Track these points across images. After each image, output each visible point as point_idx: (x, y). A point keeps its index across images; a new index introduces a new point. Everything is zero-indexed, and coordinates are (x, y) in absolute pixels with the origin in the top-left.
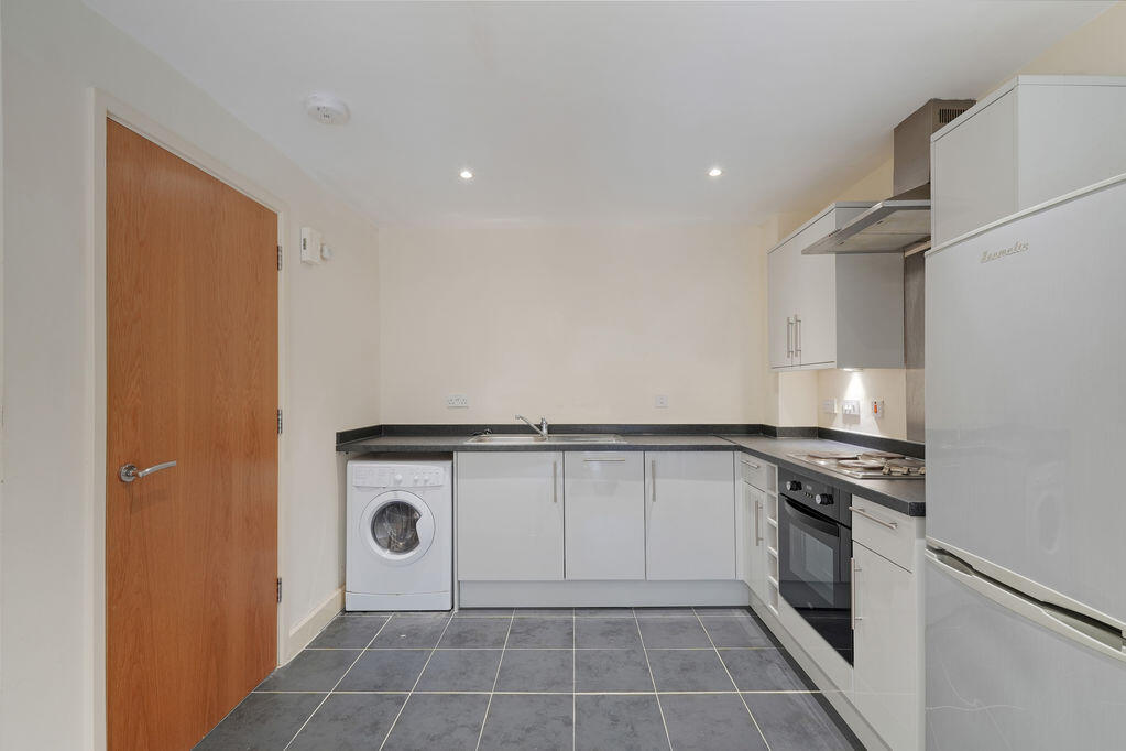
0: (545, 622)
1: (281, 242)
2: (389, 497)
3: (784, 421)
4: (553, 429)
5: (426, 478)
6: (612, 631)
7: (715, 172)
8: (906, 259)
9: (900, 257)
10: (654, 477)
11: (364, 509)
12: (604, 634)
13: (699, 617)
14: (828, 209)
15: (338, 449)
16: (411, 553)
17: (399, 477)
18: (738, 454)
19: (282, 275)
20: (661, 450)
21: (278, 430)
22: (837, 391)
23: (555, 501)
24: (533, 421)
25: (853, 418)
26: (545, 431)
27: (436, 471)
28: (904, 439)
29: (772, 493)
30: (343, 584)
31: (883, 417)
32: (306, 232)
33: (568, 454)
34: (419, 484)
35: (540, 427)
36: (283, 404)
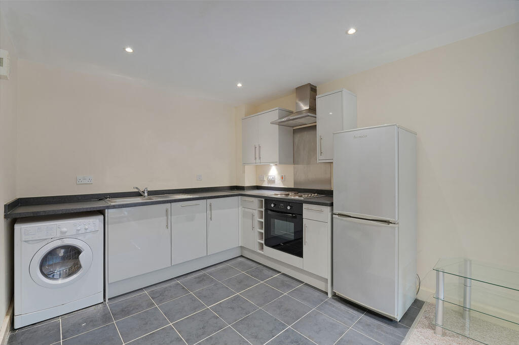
0: (166, 288)
3: (247, 184)
4: (151, 193)
5: (87, 227)
6: (201, 280)
7: (239, 85)
8: (294, 130)
9: (292, 129)
10: (211, 210)
12: (199, 282)
13: (228, 264)
14: (275, 109)
15: (5, 217)
16: (75, 276)
17: (65, 229)
18: (240, 197)
20: (214, 198)
22: (266, 172)
23: (167, 226)
24: (140, 189)
25: (273, 181)
26: (146, 194)
27: (93, 222)
28: (293, 187)
29: (261, 210)
31: (285, 181)
33: (173, 204)
34: (80, 232)
35: (144, 192)
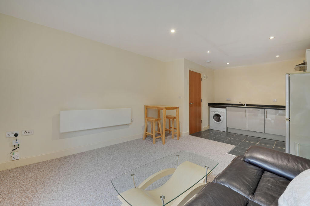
0: (242, 136)
1: (202, 78)
2: (216, 113)
4: (247, 105)
10: (266, 114)
11: (212, 114)
12: (253, 139)
15: (208, 105)
16: (219, 122)
17: (218, 110)
19: (202, 82)
20: (268, 109)
21: (201, 101)
23: (245, 116)
24: (243, 103)
27: (223, 110)
30: (209, 125)
32: (204, 75)
33: (248, 108)
34: (221, 112)
35: (245, 105)
36: (202, 98)
